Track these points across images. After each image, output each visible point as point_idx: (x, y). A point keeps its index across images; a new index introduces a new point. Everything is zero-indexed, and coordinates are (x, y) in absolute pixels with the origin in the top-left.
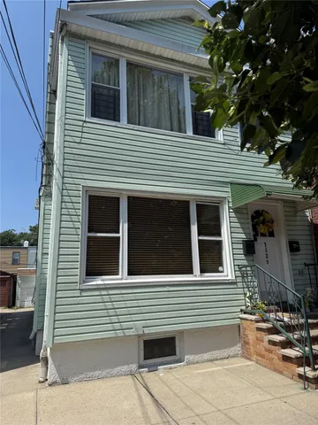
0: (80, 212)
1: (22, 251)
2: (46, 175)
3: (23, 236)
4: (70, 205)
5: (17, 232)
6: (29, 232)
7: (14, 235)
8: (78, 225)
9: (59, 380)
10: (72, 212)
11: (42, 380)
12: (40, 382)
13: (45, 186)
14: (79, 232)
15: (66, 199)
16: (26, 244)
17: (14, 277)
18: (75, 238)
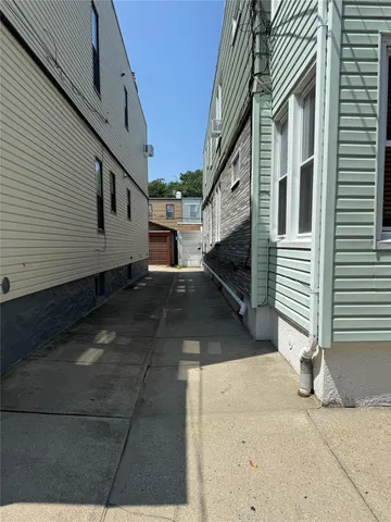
0: (376, 94)
1: (176, 204)
2: (261, 54)
3: (173, 186)
4: (355, 80)
5: (167, 181)
6: (180, 181)
7: (164, 186)
8: (372, 122)
9: (339, 400)
10: (361, 94)
11: (304, 391)
12: (301, 395)
13: (260, 74)
14: (375, 136)
15: (349, 66)
16: (179, 195)
17: (174, 233)
18: (366, 149)
